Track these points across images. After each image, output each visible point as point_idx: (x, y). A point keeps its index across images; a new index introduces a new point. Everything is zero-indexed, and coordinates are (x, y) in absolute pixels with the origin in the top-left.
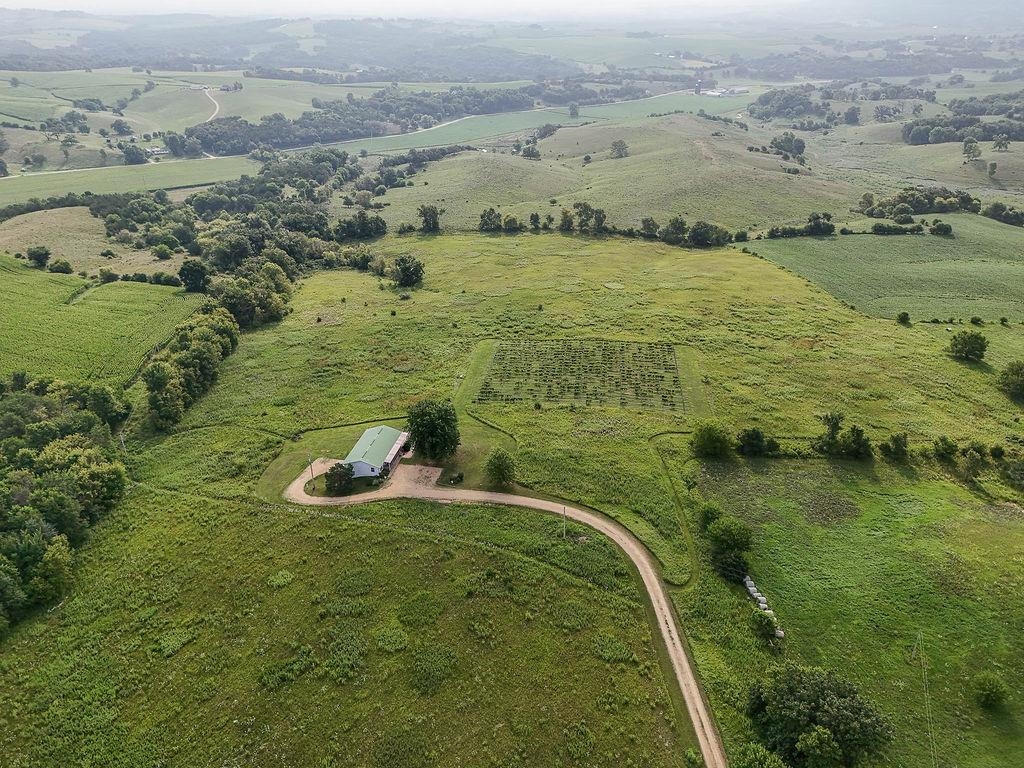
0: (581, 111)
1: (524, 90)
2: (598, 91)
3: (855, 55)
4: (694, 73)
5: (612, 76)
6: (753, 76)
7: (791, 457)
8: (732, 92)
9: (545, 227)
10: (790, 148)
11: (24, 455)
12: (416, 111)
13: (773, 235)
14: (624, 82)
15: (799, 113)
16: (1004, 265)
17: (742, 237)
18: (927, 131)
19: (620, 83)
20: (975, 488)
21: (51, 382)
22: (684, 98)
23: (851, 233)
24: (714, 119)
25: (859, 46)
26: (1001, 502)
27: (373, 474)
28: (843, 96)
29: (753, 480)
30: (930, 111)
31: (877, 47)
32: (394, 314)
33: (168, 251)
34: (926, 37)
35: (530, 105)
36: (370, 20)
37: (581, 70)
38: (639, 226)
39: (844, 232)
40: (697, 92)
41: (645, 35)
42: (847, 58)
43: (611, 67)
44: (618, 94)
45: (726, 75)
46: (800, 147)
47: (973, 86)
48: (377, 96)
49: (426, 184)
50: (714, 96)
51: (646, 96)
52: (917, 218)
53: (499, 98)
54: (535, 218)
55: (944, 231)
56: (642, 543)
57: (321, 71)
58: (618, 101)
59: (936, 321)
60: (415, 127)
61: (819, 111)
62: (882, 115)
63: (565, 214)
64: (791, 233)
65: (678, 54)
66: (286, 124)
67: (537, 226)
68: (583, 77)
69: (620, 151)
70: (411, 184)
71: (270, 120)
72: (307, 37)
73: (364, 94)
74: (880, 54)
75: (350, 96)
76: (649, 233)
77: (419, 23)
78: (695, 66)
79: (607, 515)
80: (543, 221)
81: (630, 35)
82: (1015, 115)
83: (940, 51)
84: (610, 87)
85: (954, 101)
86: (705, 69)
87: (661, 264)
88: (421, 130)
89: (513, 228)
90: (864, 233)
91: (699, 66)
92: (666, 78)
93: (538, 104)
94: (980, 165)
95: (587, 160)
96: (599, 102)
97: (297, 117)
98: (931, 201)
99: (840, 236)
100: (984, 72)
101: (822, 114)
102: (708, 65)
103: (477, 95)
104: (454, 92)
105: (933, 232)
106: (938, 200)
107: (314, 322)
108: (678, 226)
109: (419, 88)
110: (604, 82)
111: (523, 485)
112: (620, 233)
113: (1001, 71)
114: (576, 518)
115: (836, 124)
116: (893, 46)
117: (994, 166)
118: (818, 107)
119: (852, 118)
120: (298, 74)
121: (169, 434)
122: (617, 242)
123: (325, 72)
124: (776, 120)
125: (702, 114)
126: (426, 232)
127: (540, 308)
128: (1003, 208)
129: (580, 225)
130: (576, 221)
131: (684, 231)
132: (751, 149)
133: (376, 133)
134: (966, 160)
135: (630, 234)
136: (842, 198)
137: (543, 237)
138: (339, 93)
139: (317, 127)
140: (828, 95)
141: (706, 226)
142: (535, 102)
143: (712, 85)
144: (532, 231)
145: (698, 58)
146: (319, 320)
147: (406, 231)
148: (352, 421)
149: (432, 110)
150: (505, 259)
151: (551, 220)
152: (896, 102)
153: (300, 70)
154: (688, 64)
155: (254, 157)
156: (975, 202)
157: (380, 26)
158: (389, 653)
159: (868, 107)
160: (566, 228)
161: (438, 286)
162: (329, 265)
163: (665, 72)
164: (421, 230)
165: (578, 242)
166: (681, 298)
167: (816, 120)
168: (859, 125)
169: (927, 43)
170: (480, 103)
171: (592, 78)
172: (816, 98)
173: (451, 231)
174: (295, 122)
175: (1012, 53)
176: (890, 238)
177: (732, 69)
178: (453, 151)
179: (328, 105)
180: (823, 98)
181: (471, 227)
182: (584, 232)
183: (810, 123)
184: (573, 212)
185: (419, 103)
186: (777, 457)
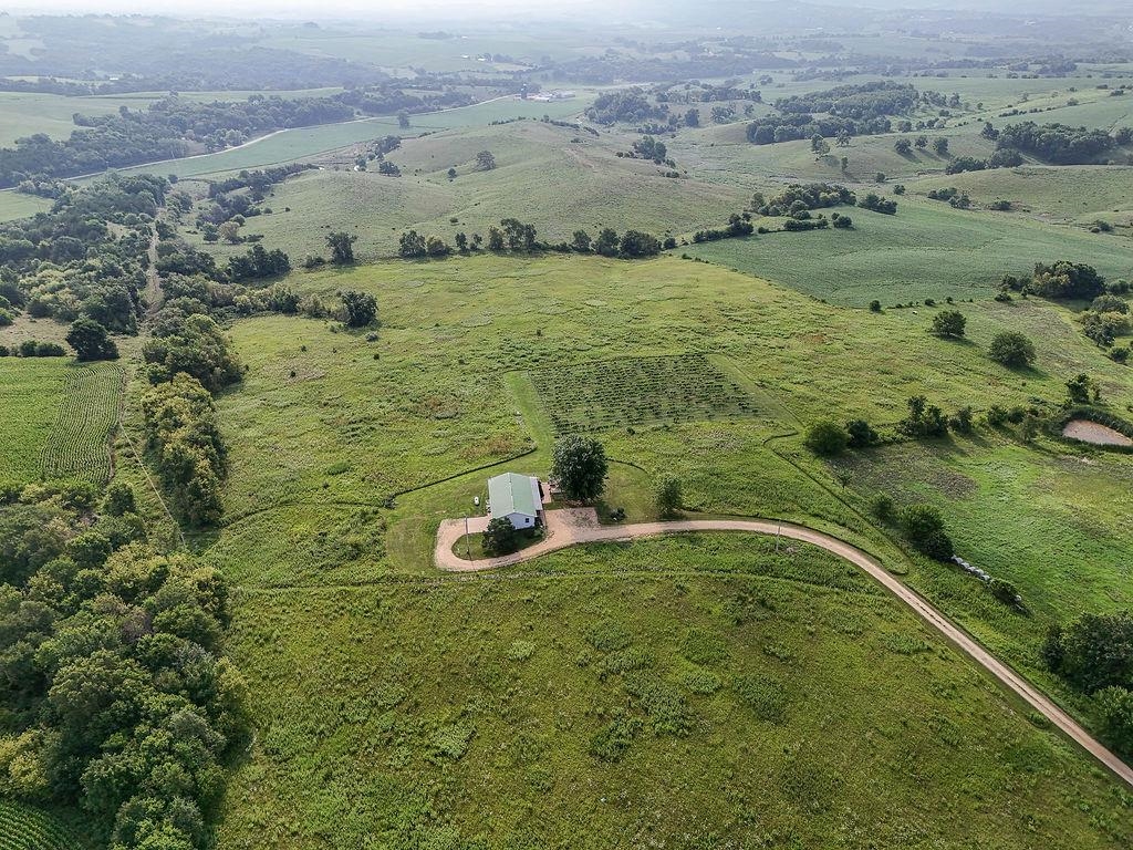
0: (413, 120)
1: (338, 98)
2: (421, 98)
3: (663, 56)
4: (511, 77)
5: (425, 81)
6: (573, 80)
7: (890, 443)
8: (559, 97)
9: (474, 248)
10: (655, 153)
11: (85, 580)
12: (218, 126)
13: (699, 239)
14: (444, 87)
15: (641, 117)
16: (909, 252)
17: (671, 245)
18: (771, 132)
19: (440, 89)
20: (1036, 448)
21: (22, 489)
22: (510, 103)
23: (767, 231)
24: (562, 125)
25: (661, 48)
26: (1063, 457)
27: (528, 525)
28: (677, 98)
29: (879, 469)
30: (761, 112)
31: (678, 49)
32: (377, 357)
33: (8, 314)
34: (718, 39)
35: (350, 116)
36: (94, 16)
37: (386, 75)
38: (570, 240)
39: (762, 231)
40: (524, 97)
41: (440, 35)
42: (657, 61)
43: (421, 71)
44: (446, 101)
45: (545, 78)
46: (662, 150)
47: (783, 86)
48: (156, 108)
49: (288, 210)
50: (544, 102)
51: (473, 103)
52: (814, 213)
53: (313, 108)
54: (461, 239)
55: (845, 224)
56: (846, 542)
57: (63, 80)
58: (446, 109)
59: (899, 306)
60: (222, 145)
61: (660, 114)
62: (719, 116)
63: (494, 232)
64: (715, 237)
65: (487, 56)
66: (55, 146)
67: (465, 248)
68: (399, 84)
69: (487, 162)
70: (268, 211)
71: (30, 142)
72: (14, 37)
73: (140, 105)
74: (683, 56)
75: (123, 109)
76: (581, 246)
77: (161, 20)
78: (510, 70)
79: (794, 523)
80: (470, 241)
81: (423, 36)
82: (838, 112)
83: (739, 52)
84: (434, 93)
85: (779, 101)
86: (521, 72)
87: (616, 276)
88: (230, 148)
89: (439, 252)
90: (779, 231)
91: (515, 70)
92: (487, 83)
93: (358, 113)
94: (832, 161)
95: (452, 174)
96: (426, 110)
97: (67, 138)
98: (816, 196)
99: (760, 236)
100: (781, 72)
101: (662, 118)
102: (524, 69)
103: (285, 105)
104: (256, 102)
105: (836, 225)
106: (822, 195)
107: (287, 375)
108: (609, 236)
109: (209, 98)
110: (421, 88)
111: (689, 509)
112: (553, 248)
113: (796, 71)
114: (766, 531)
115: (679, 127)
116: (693, 48)
117: (845, 160)
118: (656, 109)
119: (693, 120)
120: (31, 84)
121: (220, 526)
122: (555, 259)
123: (70, 81)
124: (619, 125)
125: (546, 119)
126: (340, 264)
127: (539, 334)
128: (876, 199)
129: (512, 243)
130: (506, 240)
131: (616, 242)
132: (620, 155)
133: (178, 153)
134: (818, 156)
135: (563, 249)
136: (732, 199)
137: (475, 260)
138: (108, 107)
139: (98, 149)
140: (662, 98)
141: (638, 235)
142: (355, 111)
143: (536, 90)
144: (460, 253)
145: (508, 60)
146: (293, 375)
147: (314, 264)
148: (440, 477)
149: (235, 123)
150: (454, 285)
151: (479, 240)
152: (727, 102)
153: (34, 79)
154: (501, 67)
155: (25, 190)
156: (852, 195)
157: (110, 23)
158: (708, 694)
159: (705, 110)
160: (497, 247)
161: (400, 322)
162: (245, 311)
163: (479, 76)
164: (333, 262)
165: (517, 261)
166: (671, 309)
167: (660, 124)
168: (699, 127)
169: (721, 45)
170: (292, 114)
171: (407, 84)
172: (652, 101)
173: (370, 261)
174: (67, 145)
175: (800, 54)
176: (805, 233)
177: (550, 73)
178: (295, 170)
179: (97, 123)
180: (659, 101)
181: (391, 254)
182: (516, 251)
183: (655, 126)
184: (501, 229)
185: (219, 115)
186: (879, 445)
